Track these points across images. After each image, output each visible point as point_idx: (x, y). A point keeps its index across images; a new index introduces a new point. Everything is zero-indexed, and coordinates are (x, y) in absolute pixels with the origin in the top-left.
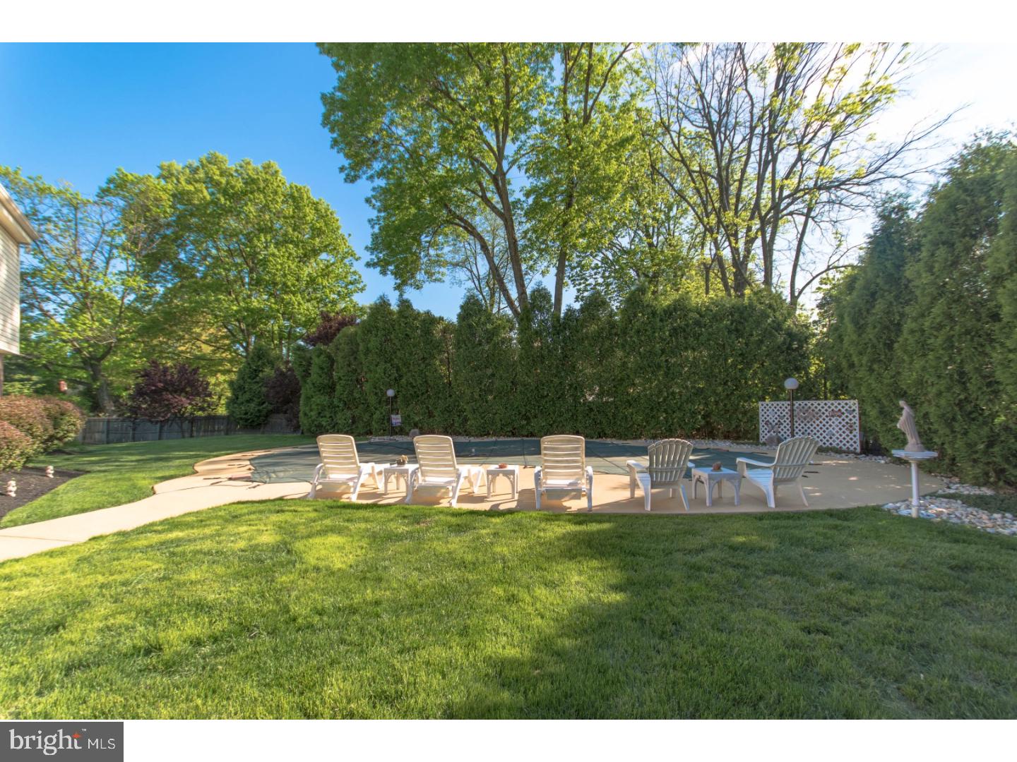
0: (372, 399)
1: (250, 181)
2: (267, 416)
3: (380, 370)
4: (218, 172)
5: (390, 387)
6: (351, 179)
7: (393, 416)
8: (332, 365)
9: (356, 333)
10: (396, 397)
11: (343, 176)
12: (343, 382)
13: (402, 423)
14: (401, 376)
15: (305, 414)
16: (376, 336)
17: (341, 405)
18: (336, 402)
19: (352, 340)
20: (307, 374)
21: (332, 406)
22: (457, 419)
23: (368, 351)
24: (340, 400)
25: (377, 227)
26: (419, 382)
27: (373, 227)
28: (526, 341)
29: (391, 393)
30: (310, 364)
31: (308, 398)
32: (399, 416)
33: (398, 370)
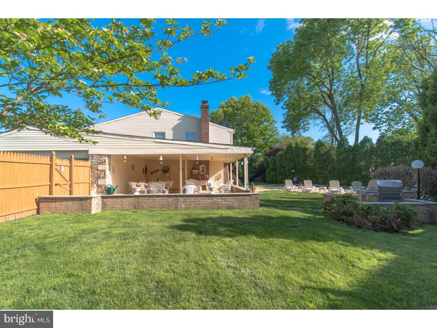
0: (288, 173)
1: (243, 104)
2: (254, 178)
3: (290, 164)
4: (233, 102)
5: (293, 169)
6: (277, 104)
7: (294, 178)
8: (275, 163)
9: (282, 154)
10: (295, 172)
11: (275, 102)
12: (279, 168)
13: (297, 180)
14: (296, 166)
15: (268, 177)
16: (289, 155)
17: (278, 174)
18: (277, 174)
19: (281, 156)
20: (268, 166)
21: (276, 175)
22: (315, 179)
23: (286, 159)
24: (278, 173)
25: (285, 116)
26: (302, 168)
27: (284, 116)
28: (338, 155)
29: (293, 171)
30: (269, 163)
31: (269, 173)
32: (296, 178)
33: (295, 164)
